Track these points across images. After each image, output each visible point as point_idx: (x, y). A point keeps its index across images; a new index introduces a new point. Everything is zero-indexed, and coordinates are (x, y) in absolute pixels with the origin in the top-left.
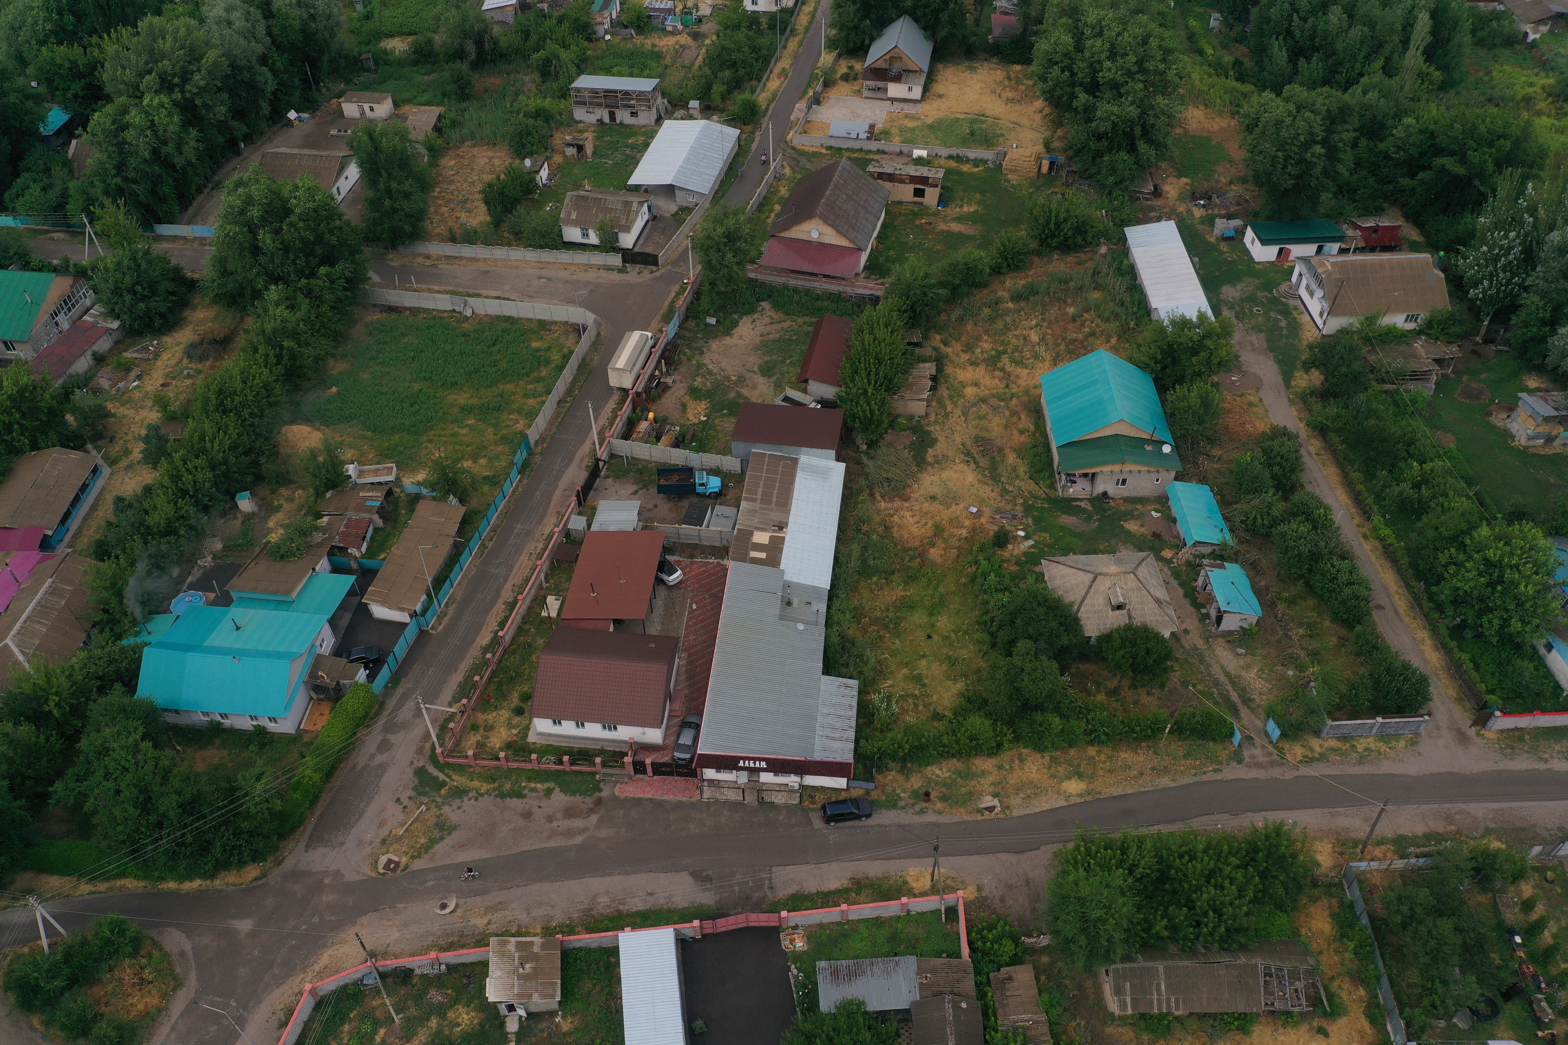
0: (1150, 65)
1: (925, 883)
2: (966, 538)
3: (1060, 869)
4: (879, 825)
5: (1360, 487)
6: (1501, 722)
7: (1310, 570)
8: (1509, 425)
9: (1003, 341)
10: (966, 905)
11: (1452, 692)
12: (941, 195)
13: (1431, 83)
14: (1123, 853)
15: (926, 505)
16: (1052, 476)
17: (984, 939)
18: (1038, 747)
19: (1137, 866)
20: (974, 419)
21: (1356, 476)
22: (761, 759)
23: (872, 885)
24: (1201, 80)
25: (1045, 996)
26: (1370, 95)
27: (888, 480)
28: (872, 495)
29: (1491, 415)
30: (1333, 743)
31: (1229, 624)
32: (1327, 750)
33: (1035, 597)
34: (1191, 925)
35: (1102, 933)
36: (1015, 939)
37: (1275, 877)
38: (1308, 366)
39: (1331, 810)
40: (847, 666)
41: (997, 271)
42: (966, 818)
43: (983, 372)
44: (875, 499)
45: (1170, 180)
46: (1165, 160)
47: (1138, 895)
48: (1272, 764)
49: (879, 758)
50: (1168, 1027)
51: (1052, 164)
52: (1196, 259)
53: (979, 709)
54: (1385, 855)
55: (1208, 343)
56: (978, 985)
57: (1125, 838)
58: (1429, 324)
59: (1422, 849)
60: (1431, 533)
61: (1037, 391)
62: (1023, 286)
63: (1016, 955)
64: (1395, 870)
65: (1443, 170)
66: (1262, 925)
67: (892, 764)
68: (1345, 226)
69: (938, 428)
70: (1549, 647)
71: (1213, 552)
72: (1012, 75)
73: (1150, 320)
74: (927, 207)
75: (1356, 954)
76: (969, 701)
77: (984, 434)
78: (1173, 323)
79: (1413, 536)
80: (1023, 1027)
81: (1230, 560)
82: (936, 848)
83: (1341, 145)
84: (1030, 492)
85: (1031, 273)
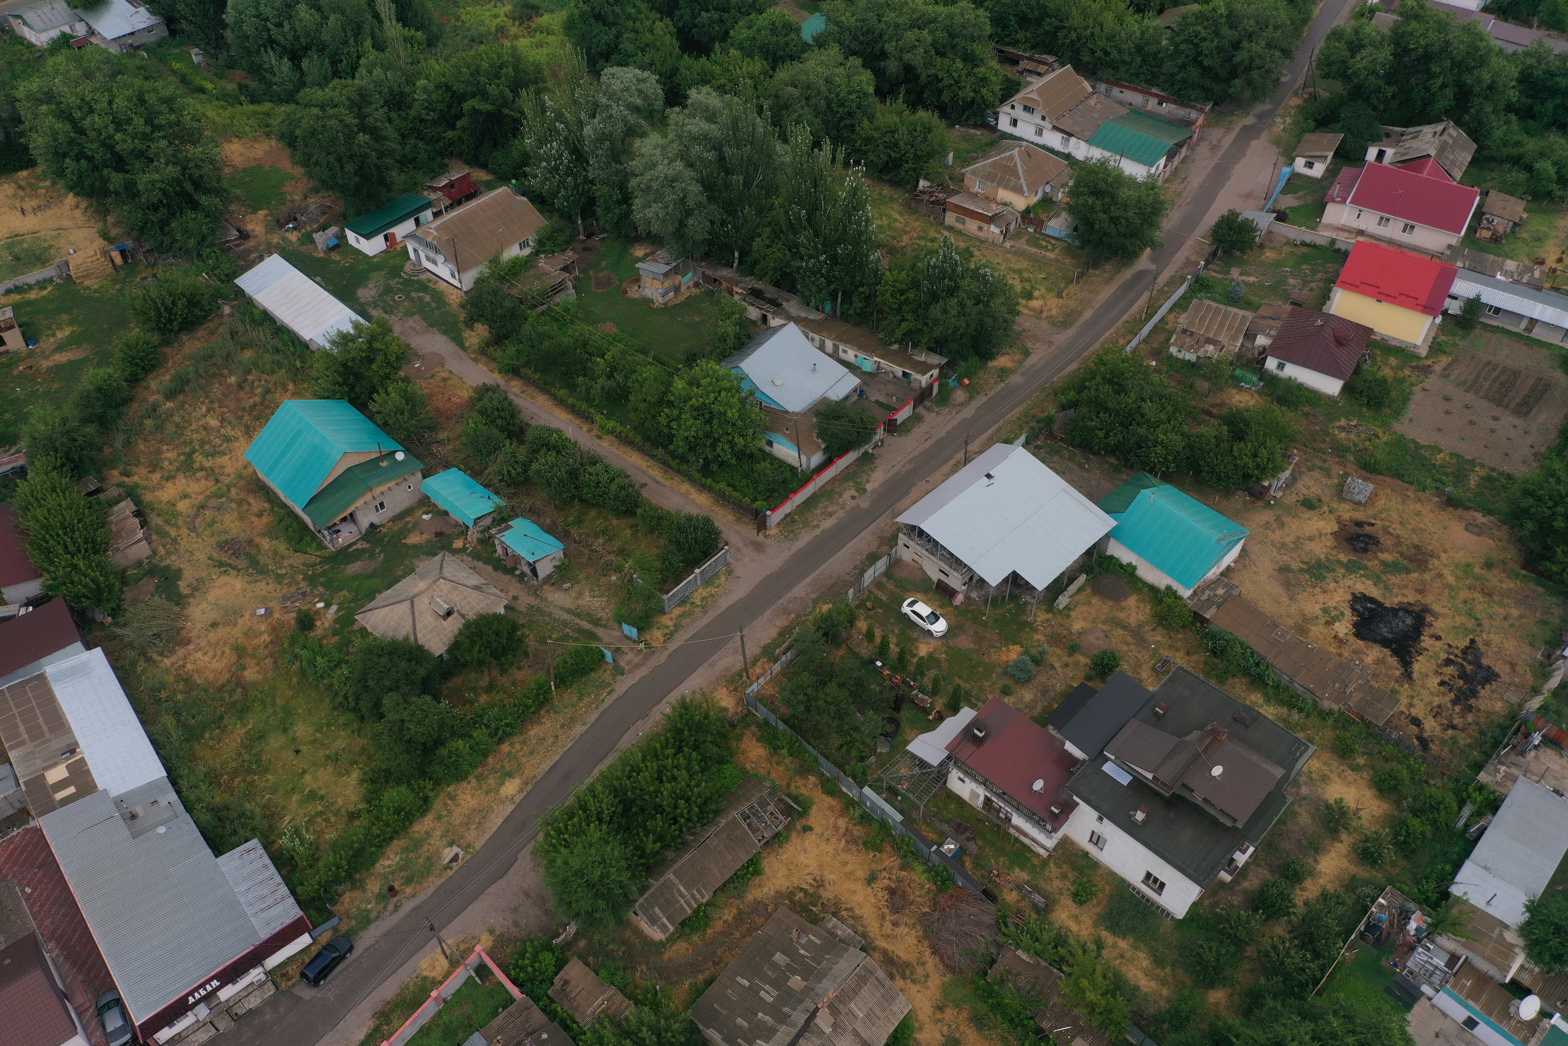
0: (161, 120)
1: (443, 964)
2: (272, 641)
3: (545, 862)
4: (367, 949)
5: (571, 400)
6: (775, 517)
7: (577, 488)
8: (644, 293)
9: (185, 442)
10: (490, 954)
11: (731, 517)
12: (23, 334)
13: (419, 44)
14: (585, 811)
15: (211, 635)
16: (314, 538)
17: (523, 969)
18: (460, 777)
19: (602, 812)
20: (205, 529)
21: (562, 393)
22: (208, 981)
23: (397, 1006)
24: (219, 115)
25: (603, 972)
26: (375, 73)
27: (157, 635)
28: (149, 660)
29: (626, 292)
30: (677, 611)
31: (544, 570)
32: (677, 619)
33: (371, 652)
34: (671, 825)
35: (612, 886)
36: (548, 947)
37: (705, 742)
38: (470, 323)
39: (709, 662)
40: (235, 832)
41: (134, 380)
42: (439, 882)
43: (184, 481)
44: (155, 662)
45: (248, 218)
46: (232, 202)
47: (618, 833)
48: (646, 658)
49: (325, 891)
50: (706, 916)
51: (123, 252)
52: (318, 279)
53: (387, 782)
54: (764, 668)
55: (377, 345)
56: (544, 1010)
57: (578, 797)
58: (540, 242)
59: (784, 646)
60: (642, 406)
61: (250, 470)
62: (171, 381)
63: (557, 960)
64: (777, 674)
65: (475, 111)
66: (719, 785)
67: (340, 888)
68: (426, 193)
69: (173, 558)
70: (770, 443)
71: (494, 520)
72: (23, 184)
73: (312, 352)
74: (16, 353)
75: (791, 755)
76: (373, 782)
77: (224, 537)
78: (333, 343)
79: (632, 415)
80: (603, 1012)
81: (511, 518)
82: (432, 928)
83: (379, 124)
84: (304, 564)
85: (170, 364)
